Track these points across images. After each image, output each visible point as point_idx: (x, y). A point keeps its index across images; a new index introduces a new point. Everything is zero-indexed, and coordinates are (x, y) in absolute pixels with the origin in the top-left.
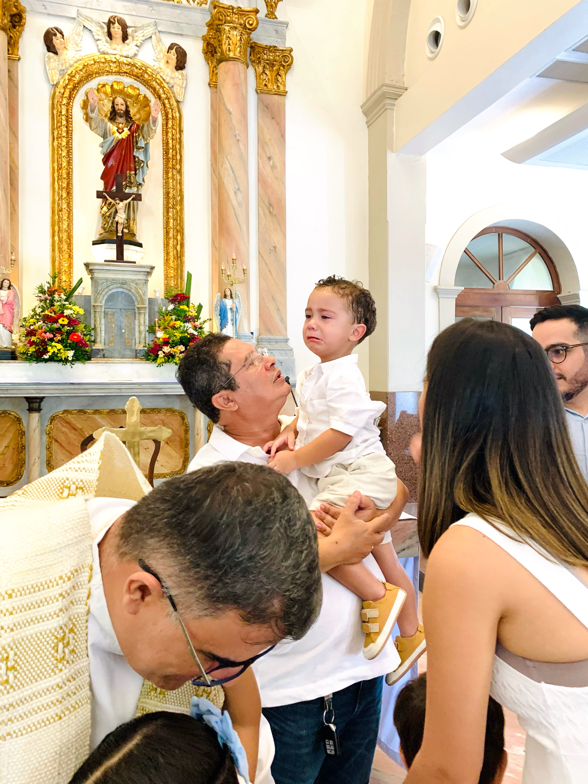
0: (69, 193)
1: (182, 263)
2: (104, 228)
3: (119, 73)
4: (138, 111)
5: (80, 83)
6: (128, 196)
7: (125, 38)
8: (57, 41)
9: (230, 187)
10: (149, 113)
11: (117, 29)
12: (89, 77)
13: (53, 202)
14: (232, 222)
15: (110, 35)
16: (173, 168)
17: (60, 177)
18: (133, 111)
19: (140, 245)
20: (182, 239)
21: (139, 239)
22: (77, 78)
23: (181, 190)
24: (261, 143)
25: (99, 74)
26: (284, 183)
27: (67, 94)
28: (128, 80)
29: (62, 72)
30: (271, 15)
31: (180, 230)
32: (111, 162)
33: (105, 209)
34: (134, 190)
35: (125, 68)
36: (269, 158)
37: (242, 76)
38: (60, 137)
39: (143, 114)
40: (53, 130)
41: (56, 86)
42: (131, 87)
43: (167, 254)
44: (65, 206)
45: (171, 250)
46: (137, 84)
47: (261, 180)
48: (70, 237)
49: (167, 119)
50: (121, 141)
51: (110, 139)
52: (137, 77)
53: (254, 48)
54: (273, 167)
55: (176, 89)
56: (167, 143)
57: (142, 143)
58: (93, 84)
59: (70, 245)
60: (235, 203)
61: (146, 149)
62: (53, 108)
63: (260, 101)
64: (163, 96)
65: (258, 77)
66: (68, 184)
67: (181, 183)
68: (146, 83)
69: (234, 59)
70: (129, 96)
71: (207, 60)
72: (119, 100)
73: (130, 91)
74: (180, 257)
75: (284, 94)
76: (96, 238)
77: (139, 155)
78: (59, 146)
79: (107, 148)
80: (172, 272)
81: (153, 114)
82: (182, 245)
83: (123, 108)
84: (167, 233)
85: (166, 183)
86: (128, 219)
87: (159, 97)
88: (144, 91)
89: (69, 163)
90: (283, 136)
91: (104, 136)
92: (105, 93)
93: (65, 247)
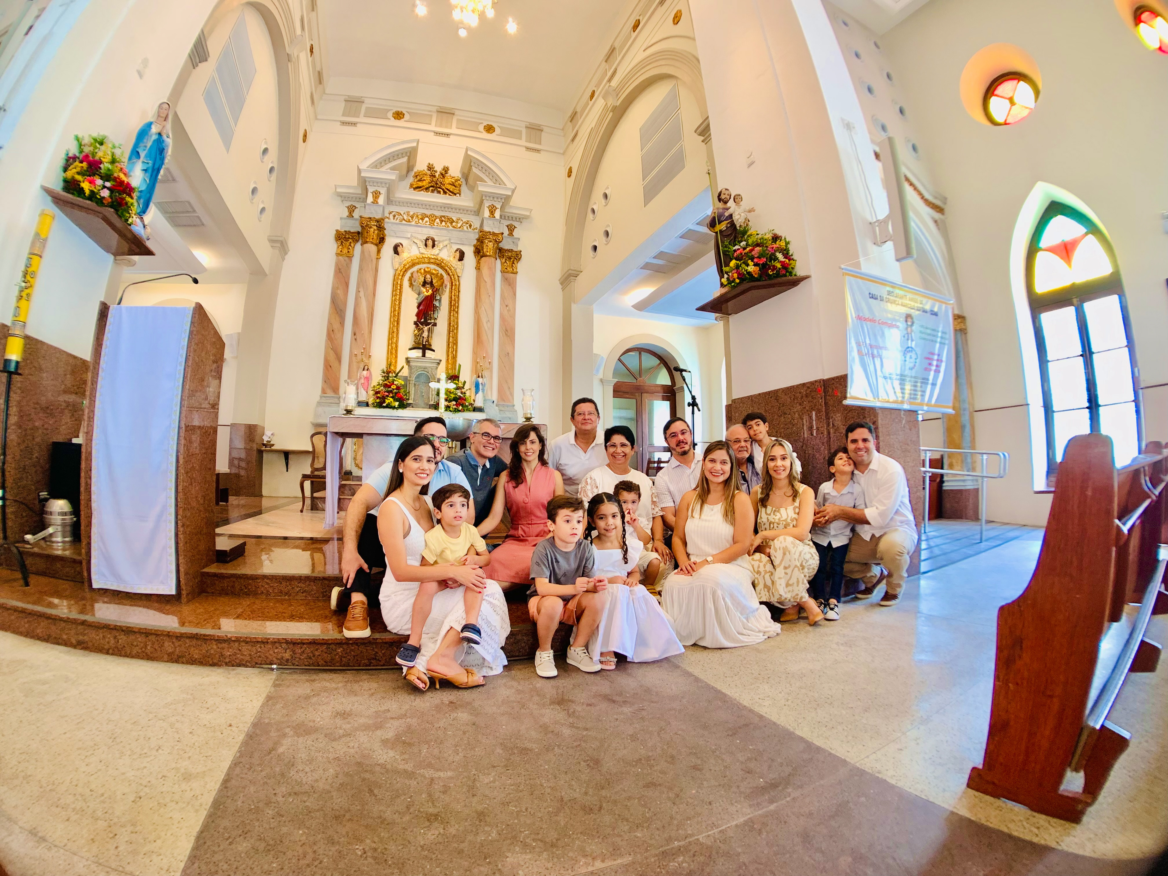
0: (398, 324)
1: (456, 361)
2: (415, 342)
3: (429, 263)
4: (437, 282)
5: (409, 268)
6: (429, 324)
7: (433, 246)
8: (399, 249)
9: (484, 320)
10: (443, 282)
11: (430, 243)
12: (413, 265)
13: (390, 328)
14: (484, 338)
15: (426, 245)
16: (454, 310)
17: (394, 315)
18: (434, 281)
19: (434, 351)
20: (457, 348)
21: (433, 348)
22: (407, 267)
23: (457, 322)
24: (503, 298)
25: (418, 263)
26: (514, 319)
27: (401, 274)
28: (433, 266)
29: (400, 264)
30: (511, 234)
31: (456, 343)
32: (421, 308)
33: (416, 332)
34: (433, 321)
35: (432, 261)
36: (507, 306)
37: (493, 264)
38: (396, 295)
39: (439, 283)
40: (393, 291)
41: (397, 270)
42: (436, 270)
43: (448, 356)
44: (395, 330)
45: (450, 354)
46: (437, 268)
47: (502, 318)
48: (397, 347)
49: (452, 285)
50: (427, 297)
51: (422, 295)
52: (438, 265)
53: (501, 250)
54: (509, 311)
55: (458, 270)
56: (451, 298)
57: (438, 298)
58: (415, 269)
59: (396, 351)
60: (486, 328)
61: (440, 301)
62: (394, 280)
63: (503, 276)
64: (451, 274)
65: (502, 264)
66: (398, 319)
67: (457, 319)
68: (442, 268)
69: (490, 256)
70: (433, 274)
71: (475, 256)
72: (428, 276)
73: (434, 272)
74: (455, 358)
75: (516, 273)
76: (411, 347)
77: (437, 303)
78: (395, 300)
79: (420, 300)
80: (450, 366)
81: (445, 282)
82: (456, 351)
83: (430, 280)
84: (449, 345)
85: (450, 318)
86: (428, 336)
87: (449, 274)
88: (441, 271)
89: (399, 308)
90: (515, 294)
91: (419, 294)
92: (421, 273)
93: (394, 352)
